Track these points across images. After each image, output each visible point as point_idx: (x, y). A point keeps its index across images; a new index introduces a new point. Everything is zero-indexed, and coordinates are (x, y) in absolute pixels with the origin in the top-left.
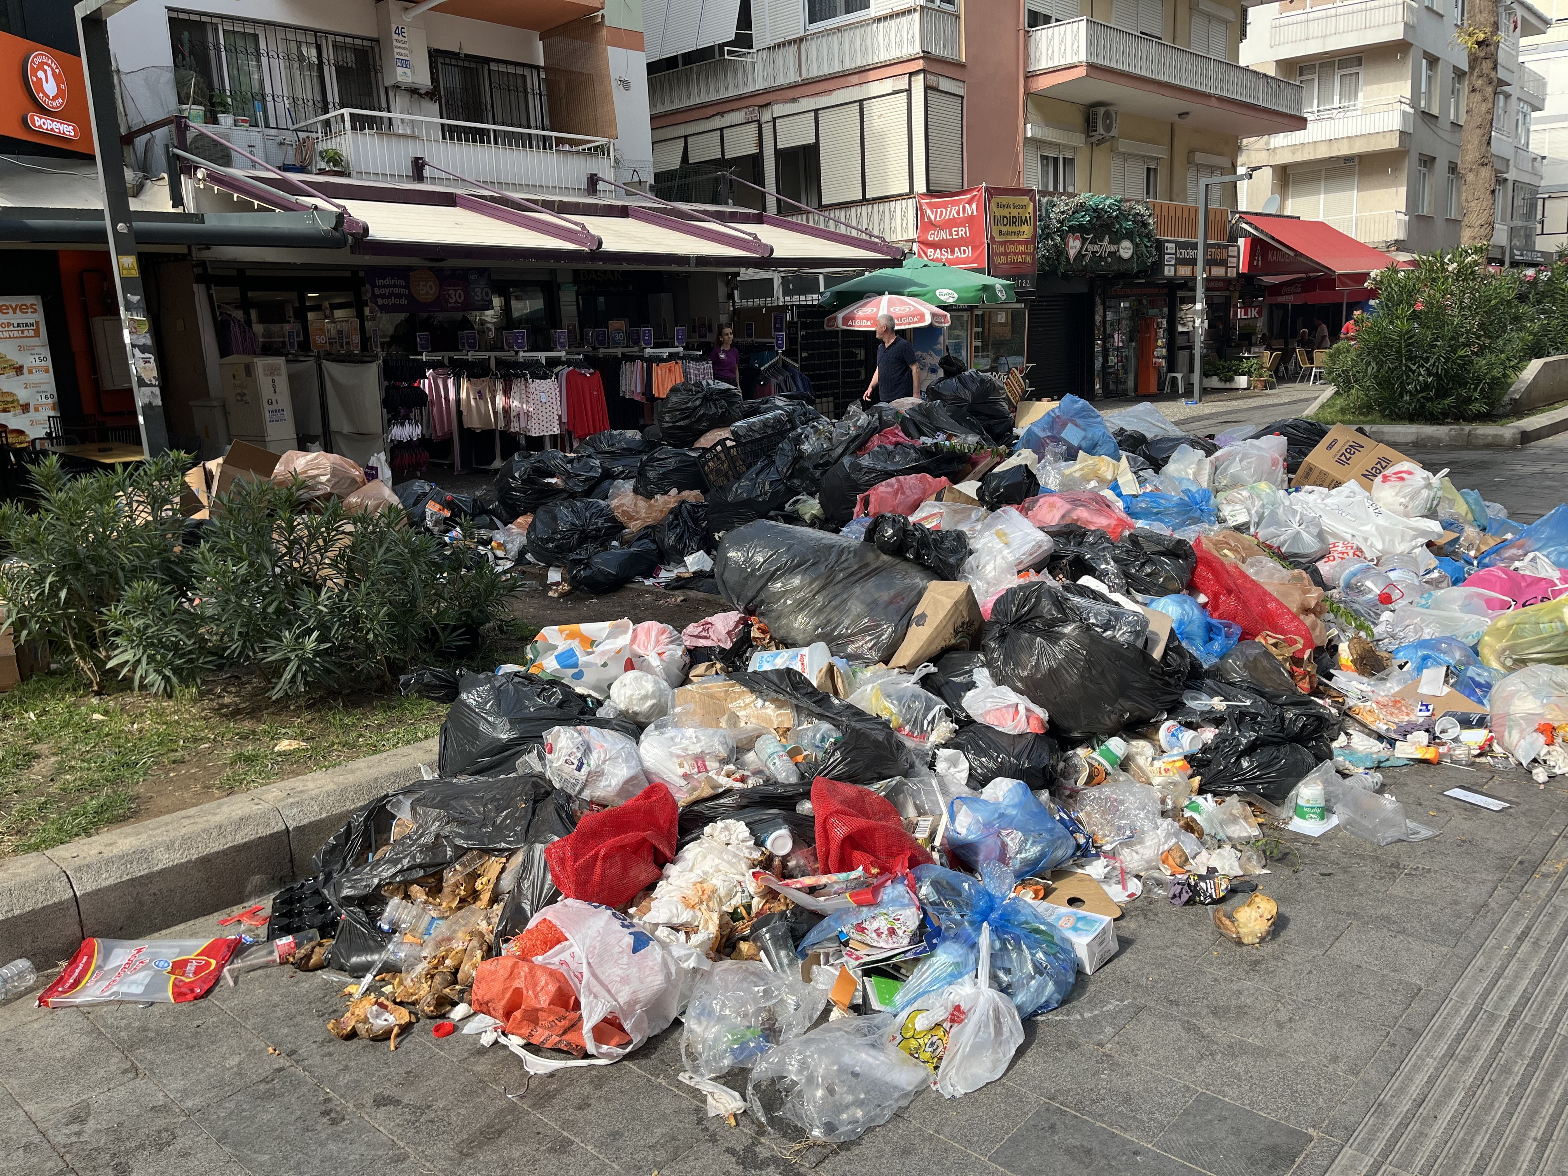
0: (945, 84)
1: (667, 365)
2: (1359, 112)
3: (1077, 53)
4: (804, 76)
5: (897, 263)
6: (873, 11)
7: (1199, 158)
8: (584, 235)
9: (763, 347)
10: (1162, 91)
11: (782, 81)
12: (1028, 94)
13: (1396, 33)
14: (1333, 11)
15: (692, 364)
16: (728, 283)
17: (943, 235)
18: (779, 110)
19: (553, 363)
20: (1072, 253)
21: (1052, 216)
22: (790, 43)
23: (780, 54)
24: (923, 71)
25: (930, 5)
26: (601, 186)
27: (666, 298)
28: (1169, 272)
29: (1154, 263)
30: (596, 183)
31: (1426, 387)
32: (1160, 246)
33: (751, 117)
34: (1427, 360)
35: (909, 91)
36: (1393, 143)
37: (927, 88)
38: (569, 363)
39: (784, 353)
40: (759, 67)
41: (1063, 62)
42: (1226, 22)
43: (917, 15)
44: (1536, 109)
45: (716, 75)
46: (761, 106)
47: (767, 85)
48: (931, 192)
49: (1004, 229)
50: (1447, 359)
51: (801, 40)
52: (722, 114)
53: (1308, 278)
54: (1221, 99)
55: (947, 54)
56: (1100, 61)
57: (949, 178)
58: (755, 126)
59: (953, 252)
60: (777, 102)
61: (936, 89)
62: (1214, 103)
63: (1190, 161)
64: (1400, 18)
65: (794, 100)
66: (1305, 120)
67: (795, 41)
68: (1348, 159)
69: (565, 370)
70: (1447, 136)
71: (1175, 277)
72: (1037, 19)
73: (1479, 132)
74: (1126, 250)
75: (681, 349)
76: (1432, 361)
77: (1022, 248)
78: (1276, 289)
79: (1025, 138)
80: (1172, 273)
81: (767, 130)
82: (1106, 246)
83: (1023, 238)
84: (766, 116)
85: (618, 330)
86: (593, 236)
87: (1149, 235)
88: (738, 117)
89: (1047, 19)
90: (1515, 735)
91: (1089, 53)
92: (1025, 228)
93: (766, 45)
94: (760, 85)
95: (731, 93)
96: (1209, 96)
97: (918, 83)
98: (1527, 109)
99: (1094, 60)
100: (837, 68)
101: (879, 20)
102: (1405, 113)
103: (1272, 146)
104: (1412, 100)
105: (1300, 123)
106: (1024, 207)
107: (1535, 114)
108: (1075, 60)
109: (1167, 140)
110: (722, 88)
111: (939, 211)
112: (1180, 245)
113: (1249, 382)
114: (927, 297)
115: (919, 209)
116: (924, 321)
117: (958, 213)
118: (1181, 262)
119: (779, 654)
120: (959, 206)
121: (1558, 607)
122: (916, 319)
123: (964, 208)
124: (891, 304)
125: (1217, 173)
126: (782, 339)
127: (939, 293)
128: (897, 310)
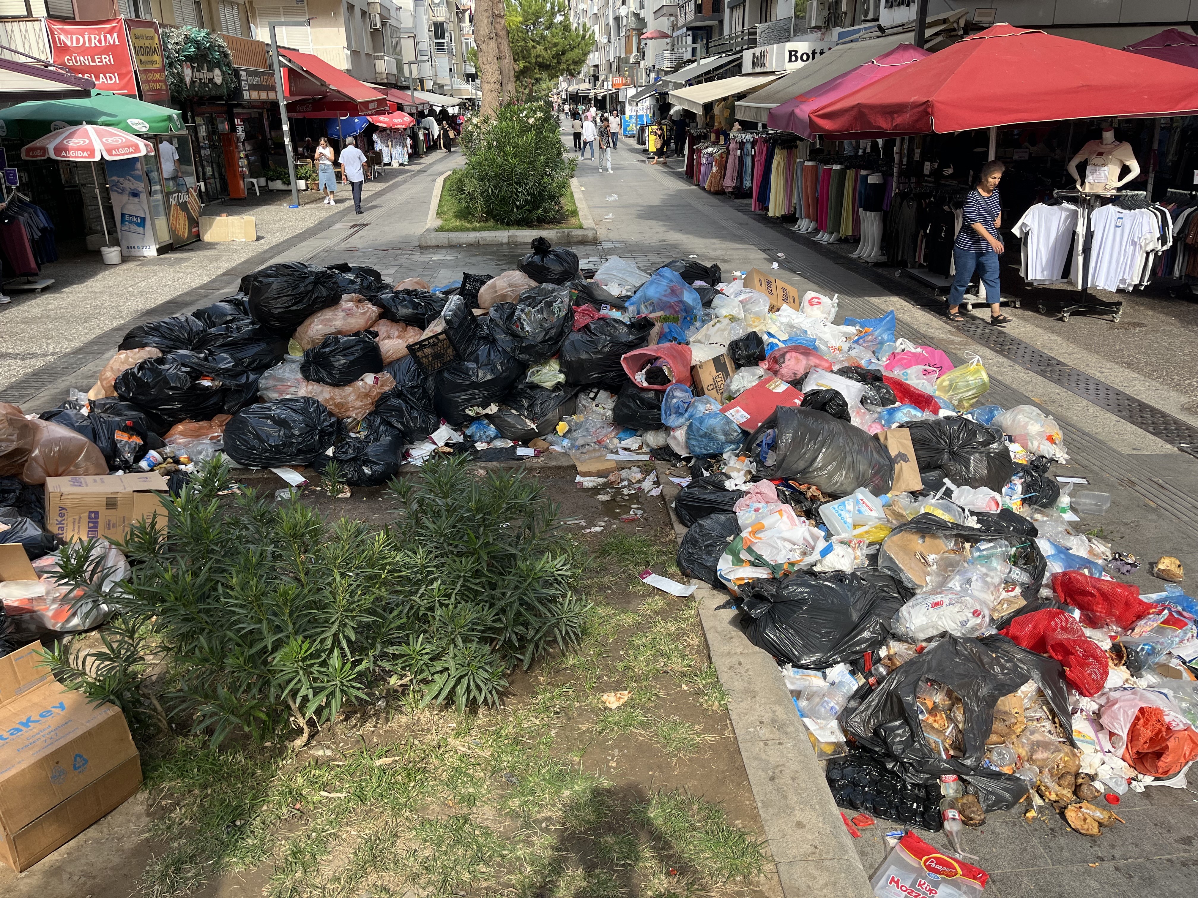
5: (85, 94)
17: (88, 62)
20: (188, 80)
21: (170, 46)
28: (246, 95)
29: (235, 88)
32: (236, 72)
48: (53, 18)
49: (143, 58)
57: (64, 7)
59: (97, 78)
68: (299, 1)
71: (251, 100)
74: (218, 77)
77: (157, 76)
80: (248, 97)
82: (205, 75)
83: (157, 66)
87: (228, 65)
90: (1036, 444)
92: (156, 58)
106: (152, 38)
111: (74, 37)
112: (250, 73)
113: (307, 184)
114: (121, 125)
115: (51, 33)
116: (140, 151)
117: (100, 41)
118: (252, 87)
119: (844, 503)
120: (99, 35)
121: (977, 371)
122: (131, 150)
123: (105, 37)
124: (100, 136)
125: (235, 7)
126: (15, 175)
127: (129, 121)
128: (111, 141)
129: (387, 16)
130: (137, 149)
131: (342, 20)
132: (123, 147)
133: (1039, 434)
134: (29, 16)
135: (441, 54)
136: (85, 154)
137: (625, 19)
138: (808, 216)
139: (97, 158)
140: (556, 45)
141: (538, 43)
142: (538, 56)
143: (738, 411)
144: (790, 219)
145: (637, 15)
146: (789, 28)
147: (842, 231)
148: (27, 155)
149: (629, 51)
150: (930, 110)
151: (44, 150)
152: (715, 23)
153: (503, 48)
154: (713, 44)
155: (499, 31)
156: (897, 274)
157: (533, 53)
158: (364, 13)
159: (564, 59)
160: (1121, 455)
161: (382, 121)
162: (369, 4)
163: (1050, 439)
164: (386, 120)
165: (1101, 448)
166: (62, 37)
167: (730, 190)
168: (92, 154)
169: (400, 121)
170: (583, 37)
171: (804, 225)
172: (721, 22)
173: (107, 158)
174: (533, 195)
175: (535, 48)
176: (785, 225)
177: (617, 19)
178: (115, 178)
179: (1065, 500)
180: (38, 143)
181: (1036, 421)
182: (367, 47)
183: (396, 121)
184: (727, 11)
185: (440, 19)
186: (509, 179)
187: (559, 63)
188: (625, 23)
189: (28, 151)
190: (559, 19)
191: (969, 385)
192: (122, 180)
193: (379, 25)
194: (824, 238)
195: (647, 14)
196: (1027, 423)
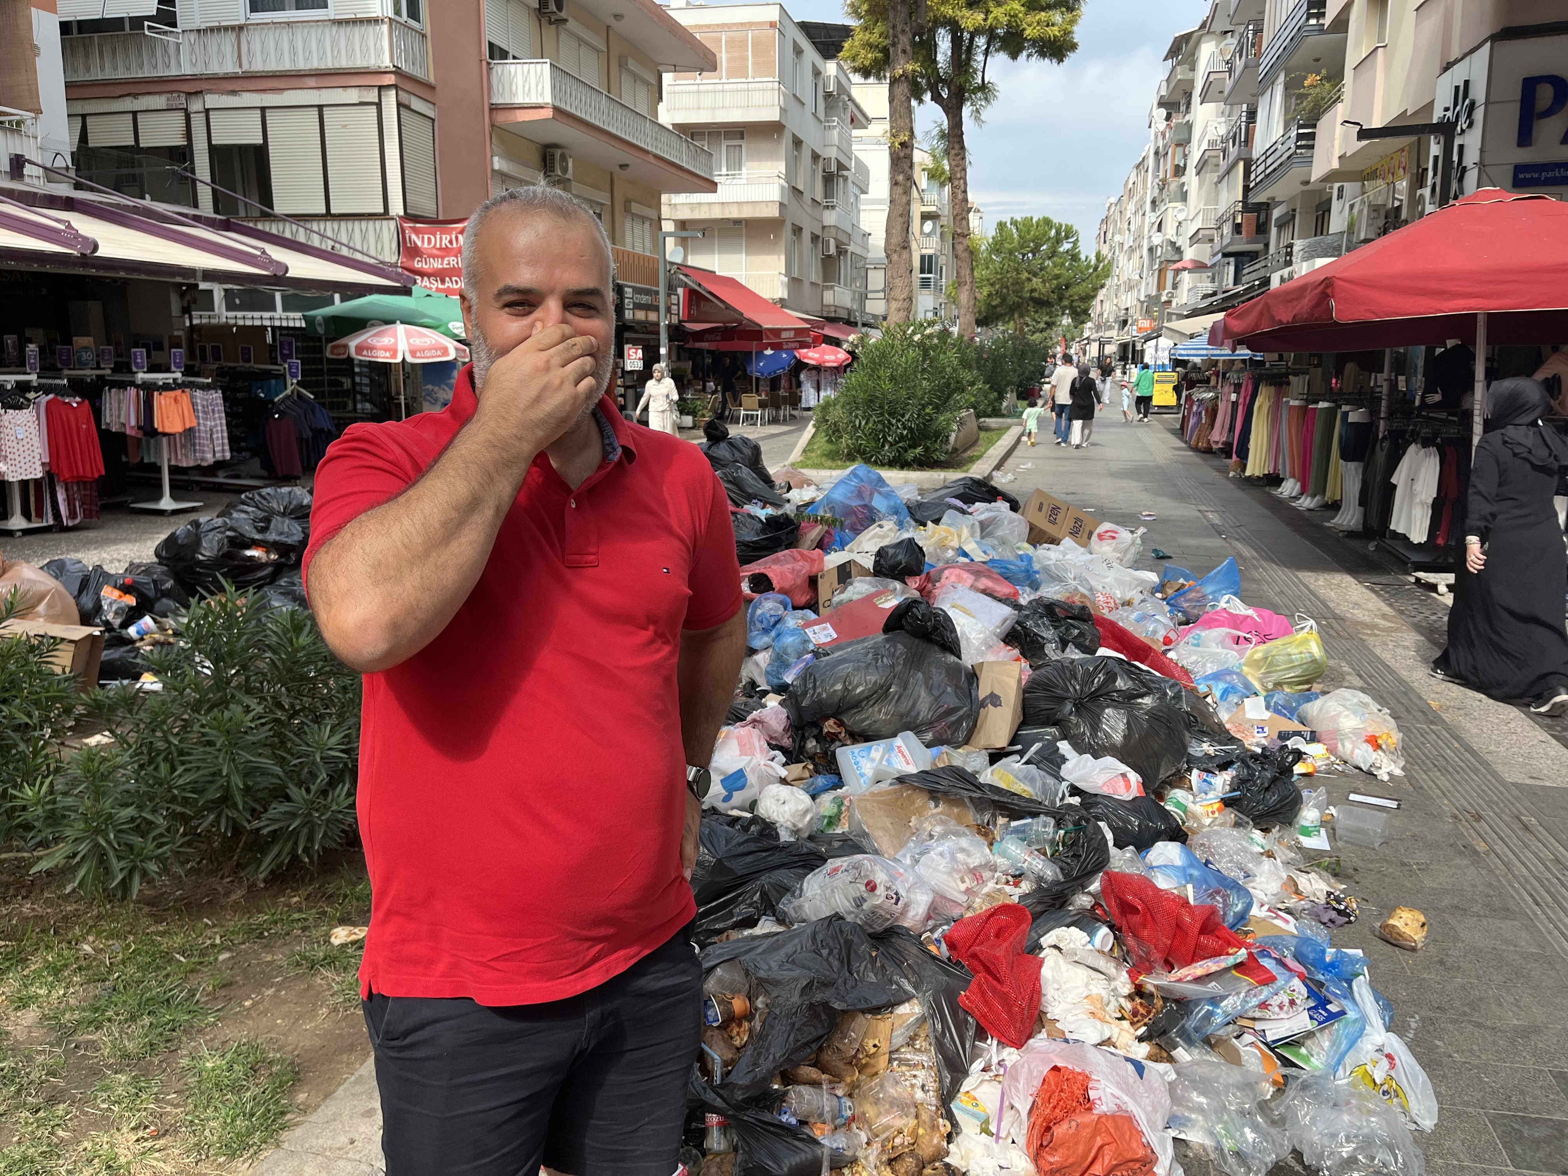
0: (416, 104)
1: (172, 394)
2: (744, 181)
3: (542, 94)
4: (246, 67)
5: (407, 292)
6: (331, 12)
7: (635, 208)
8: (71, 236)
9: (267, 375)
10: (613, 142)
11: (215, 68)
12: (493, 125)
13: (774, 115)
14: (720, 87)
15: (199, 393)
16: (182, 295)
17: (437, 264)
18: (212, 100)
19: (23, 388)
22: (226, 28)
23: (212, 41)
24: (396, 87)
25: (397, 18)
26: (28, 169)
27: (94, 308)
30: (23, 166)
31: (902, 438)
33: (175, 103)
34: (903, 416)
35: (379, 105)
36: (773, 212)
37: (399, 105)
38: (47, 390)
39: (298, 383)
40: (184, 50)
41: (527, 101)
42: (648, 84)
43: (385, 28)
44: (865, 192)
45: (126, 51)
46: (189, 94)
47: (196, 71)
48: (409, 217)
50: (919, 415)
51: (241, 28)
52: (135, 96)
53: (726, 327)
54: (656, 156)
55: (418, 73)
56: (563, 106)
57: (426, 205)
58: (180, 117)
59: (443, 282)
60: (210, 91)
61: (408, 107)
62: (651, 159)
63: (627, 210)
64: (776, 102)
65: (234, 92)
66: (716, 184)
67: (233, 28)
68: (737, 222)
69: (44, 399)
70: (809, 210)
71: (633, 321)
72: (498, 53)
73: (901, 220)
75: (178, 375)
76: (907, 417)
78: (699, 336)
79: (493, 171)
80: (631, 317)
81: (198, 123)
84: (196, 106)
85: (86, 348)
86: (85, 239)
88: (159, 101)
89: (504, 54)
90: (1348, 746)
91: (554, 96)
93: (195, 26)
94: (187, 69)
95: (147, 73)
96: (647, 152)
97: (390, 101)
98: (857, 191)
99: (557, 104)
100: (286, 65)
101: (340, 22)
102: (782, 187)
103: (673, 202)
104: (786, 175)
105: (711, 186)
107: (863, 196)
108: (540, 101)
109: (608, 188)
110: (134, 66)
111: (426, 237)
112: (636, 290)
113: (694, 421)
114: (442, 329)
115: (401, 232)
116: (448, 355)
117: (451, 242)
118: (638, 306)
119: (871, 747)
120: (450, 234)
121: (1305, 641)
122: (439, 353)
123: (457, 238)
124: (408, 335)
125: (647, 224)
126: (297, 368)
127: (450, 326)
128: (418, 342)
129: (846, 241)
130: (445, 351)
131: (783, 244)
132: (430, 349)
133: (1356, 732)
134: (385, 215)
135: (925, 291)
136: (388, 354)
137: (1159, 249)
138: (1293, 476)
139: (399, 360)
140: (1057, 277)
141: (1035, 275)
142: (1033, 291)
143: (825, 629)
144: (1274, 480)
145: (1173, 244)
146: (1340, 246)
147: (1328, 494)
148: (332, 353)
149: (1160, 286)
150: (1329, 291)
151: (346, 346)
152: (1259, 247)
153: (963, 273)
154: (1245, 271)
155: (960, 253)
156: (1372, 547)
157: (1028, 287)
158: (815, 238)
159: (1067, 294)
160: (1502, 781)
161: (810, 356)
162: (824, 227)
163: (1373, 742)
164: (816, 356)
165: (1476, 771)
166: (414, 237)
167: (1220, 446)
168: (394, 355)
169: (833, 357)
170: (1096, 269)
171: (1289, 488)
172: (1267, 246)
173: (410, 359)
174: (911, 430)
175: (1029, 280)
176: (1267, 489)
177: (1151, 250)
178: (430, 387)
179: (1309, 815)
180: (343, 341)
181: (1354, 712)
182: (814, 274)
183: (827, 357)
184: (1274, 230)
185: (930, 252)
186: (881, 407)
187: (1060, 299)
188: (1159, 254)
189: (333, 348)
190: (1066, 246)
191: (1292, 661)
192: (436, 389)
193: (832, 250)
194: (1306, 503)
195: (1183, 242)
196: (1339, 715)
